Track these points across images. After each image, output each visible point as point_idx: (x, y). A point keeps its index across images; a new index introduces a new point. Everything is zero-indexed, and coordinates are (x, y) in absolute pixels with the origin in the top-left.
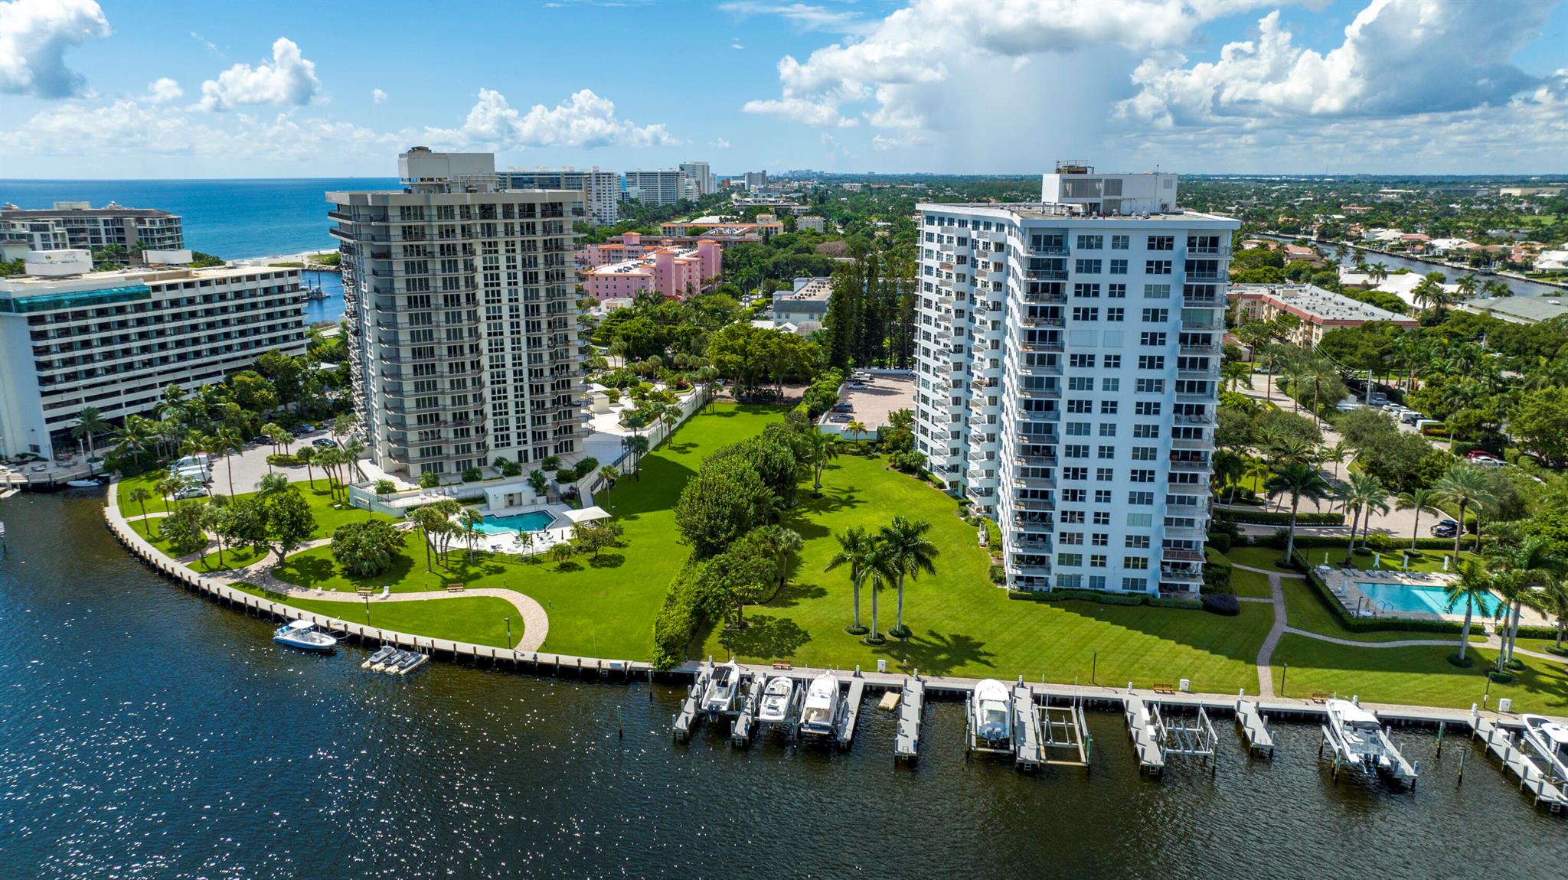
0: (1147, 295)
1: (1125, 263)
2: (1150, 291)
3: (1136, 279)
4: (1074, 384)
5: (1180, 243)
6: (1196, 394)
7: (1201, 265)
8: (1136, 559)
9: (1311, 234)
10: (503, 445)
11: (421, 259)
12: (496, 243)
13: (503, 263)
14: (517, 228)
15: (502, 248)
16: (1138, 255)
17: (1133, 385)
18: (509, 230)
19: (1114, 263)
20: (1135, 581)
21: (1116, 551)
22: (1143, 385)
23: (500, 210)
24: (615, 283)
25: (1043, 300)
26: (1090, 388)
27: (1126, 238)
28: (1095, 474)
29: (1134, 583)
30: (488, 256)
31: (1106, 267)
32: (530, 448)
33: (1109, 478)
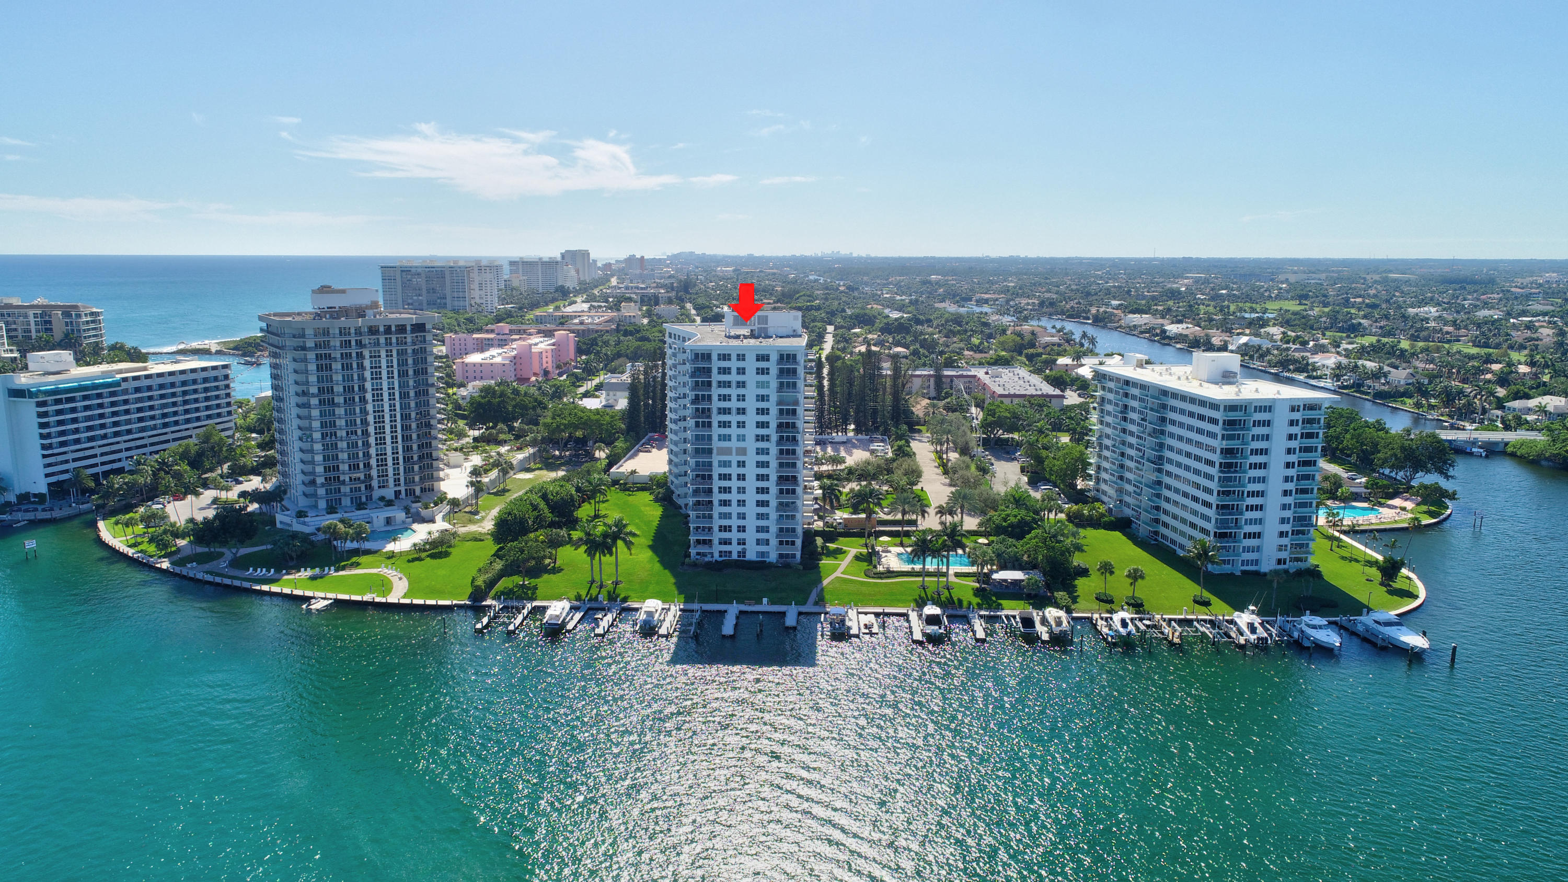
0: (758, 387)
3: (751, 377)
4: (721, 438)
6: (791, 443)
7: (788, 370)
8: (763, 540)
10: (384, 487)
11: (328, 362)
12: (379, 352)
13: (384, 364)
15: (383, 354)
16: (751, 365)
18: (388, 343)
19: (738, 369)
21: (751, 536)
24: (481, 368)
25: (703, 391)
26: (730, 440)
27: (744, 355)
28: (736, 490)
29: (763, 554)
30: (373, 359)
31: (734, 371)
32: (403, 489)
33: (744, 493)
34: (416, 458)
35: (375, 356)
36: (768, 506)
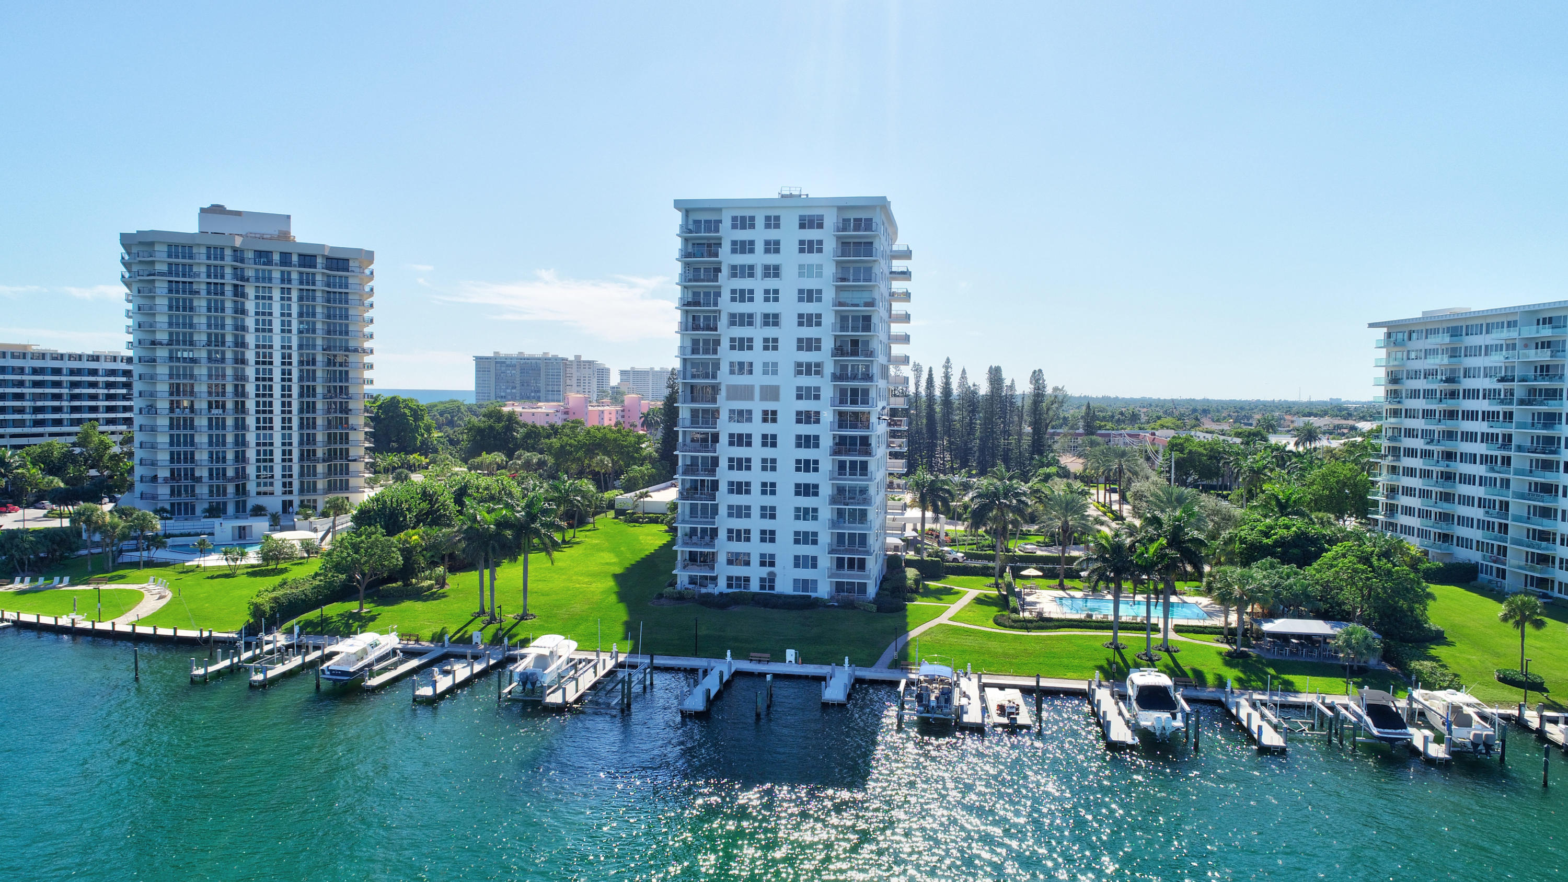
0: (801, 275)
1: (777, 243)
2: (804, 271)
3: (789, 258)
4: (734, 368)
5: (830, 222)
8: (805, 558)
10: (265, 493)
11: (187, 295)
12: (270, 290)
13: (276, 309)
14: (295, 276)
15: (276, 295)
16: (790, 234)
18: (286, 279)
19: (767, 243)
20: (805, 582)
21: (785, 549)
22: (802, 369)
23: (276, 257)
26: (750, 372)
27: (777, 218)
28: (760, 465)
30: (261, 302)
31: (759, 247)
32: (296, 499)
33: (774, 469)
34: (320, 454)
35: (263, 297)
36: (816, 494)
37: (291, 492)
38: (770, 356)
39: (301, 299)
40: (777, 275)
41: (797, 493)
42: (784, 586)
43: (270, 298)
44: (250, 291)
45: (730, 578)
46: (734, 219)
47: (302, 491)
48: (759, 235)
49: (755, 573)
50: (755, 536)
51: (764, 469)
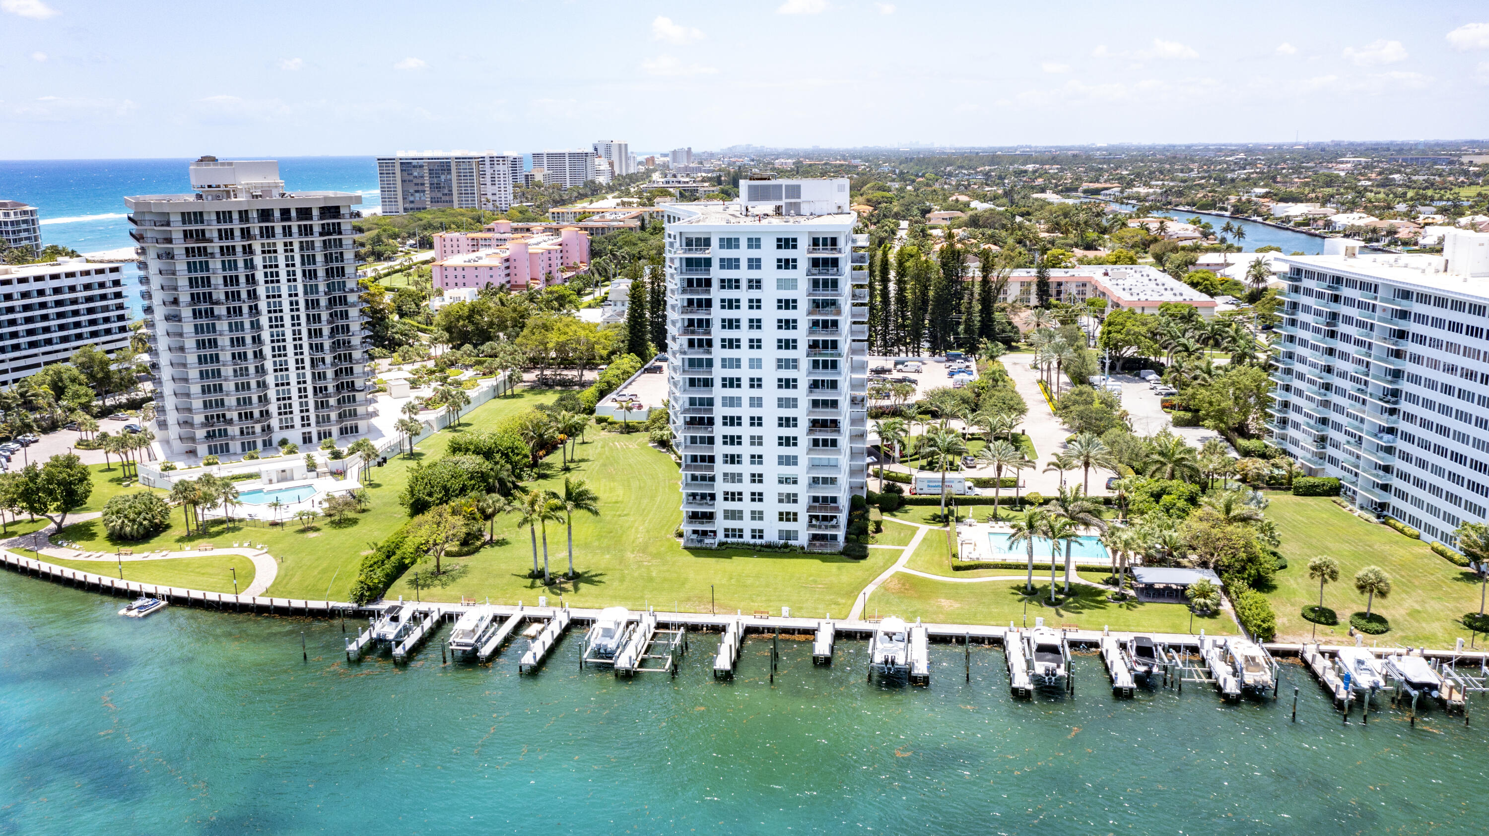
0: (779, 287)
1: (758, 260)
2: (782, 284)
3: (769, 273)
4: (725, 363)
5: (804, 243)
6: (829, 371)
7: (826, 261)
8: (788, 513)
9: (1226, 210)
10: (287, 427)
11: (203, 259)
12: (274, 244)
13: (282, 262)
14: (295, 230)
15: (280, 248)
16: (769, 253)
17: (774, 364)
18: (287, 231)
19: (750, 260)
20: (788, 532)
21: (771, 507)
22: (783, 364)
23: (277, 214)
24: (464, 273)
25: (698, 293)
26: (739, 366)
27: (758, 240)
28: (749, 441)
29: (788, 534)
30: (267, 255)
31: (744, 264)
32: (314, 430)
33: (760, 444)
34: (331, 389)
35: (268, 251)
36: (795, 464)
37: (309, 425)
38: (755, 353)
39: (302, 249)
40: (759, 287)
41: (780, 463)
42: (771, 536)
43: (275, 251)
44: (257, 247)
45: (726, 530)
46: (721, 240)
47: (318, 422)
48: (743, 253)
49: (747, 525)
50: (747, 497)
51: (752, 444)
